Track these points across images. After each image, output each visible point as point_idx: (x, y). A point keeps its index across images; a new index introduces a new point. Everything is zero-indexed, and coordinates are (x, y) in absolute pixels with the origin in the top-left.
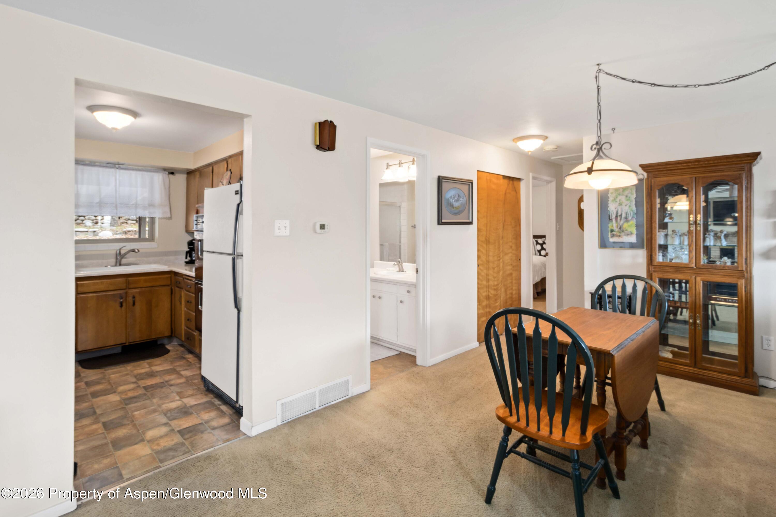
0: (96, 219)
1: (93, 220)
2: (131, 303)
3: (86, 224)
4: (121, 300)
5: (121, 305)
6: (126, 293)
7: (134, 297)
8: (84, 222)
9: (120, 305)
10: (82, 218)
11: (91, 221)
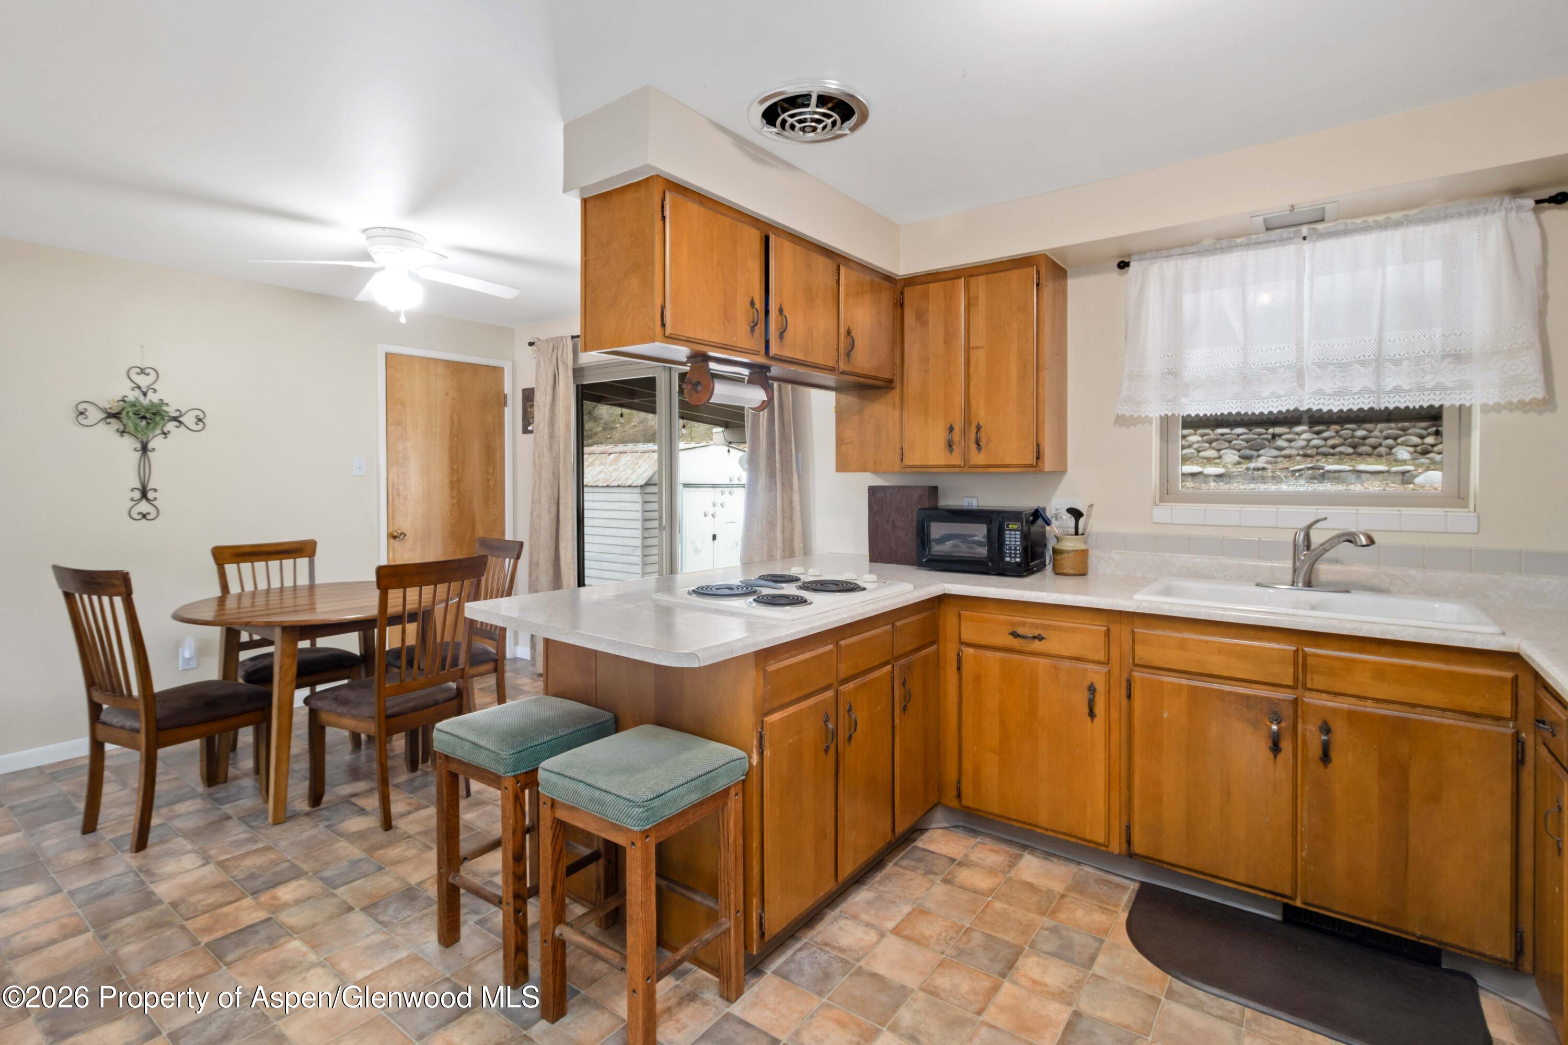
0: (1423, 444)
1: (1415, 446)
2: (1315, 750)
3: (1396, 456)
4: (1274, 727)
5: (1276, 748)
6: (1295, 702)
7: (1326, 729)
8: (1394, 450)
9: (1270, 744)
10: (1390, 442)
11: (1411, 449)
